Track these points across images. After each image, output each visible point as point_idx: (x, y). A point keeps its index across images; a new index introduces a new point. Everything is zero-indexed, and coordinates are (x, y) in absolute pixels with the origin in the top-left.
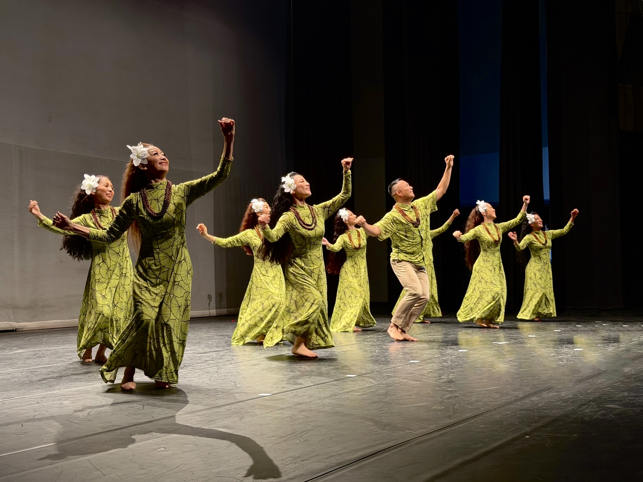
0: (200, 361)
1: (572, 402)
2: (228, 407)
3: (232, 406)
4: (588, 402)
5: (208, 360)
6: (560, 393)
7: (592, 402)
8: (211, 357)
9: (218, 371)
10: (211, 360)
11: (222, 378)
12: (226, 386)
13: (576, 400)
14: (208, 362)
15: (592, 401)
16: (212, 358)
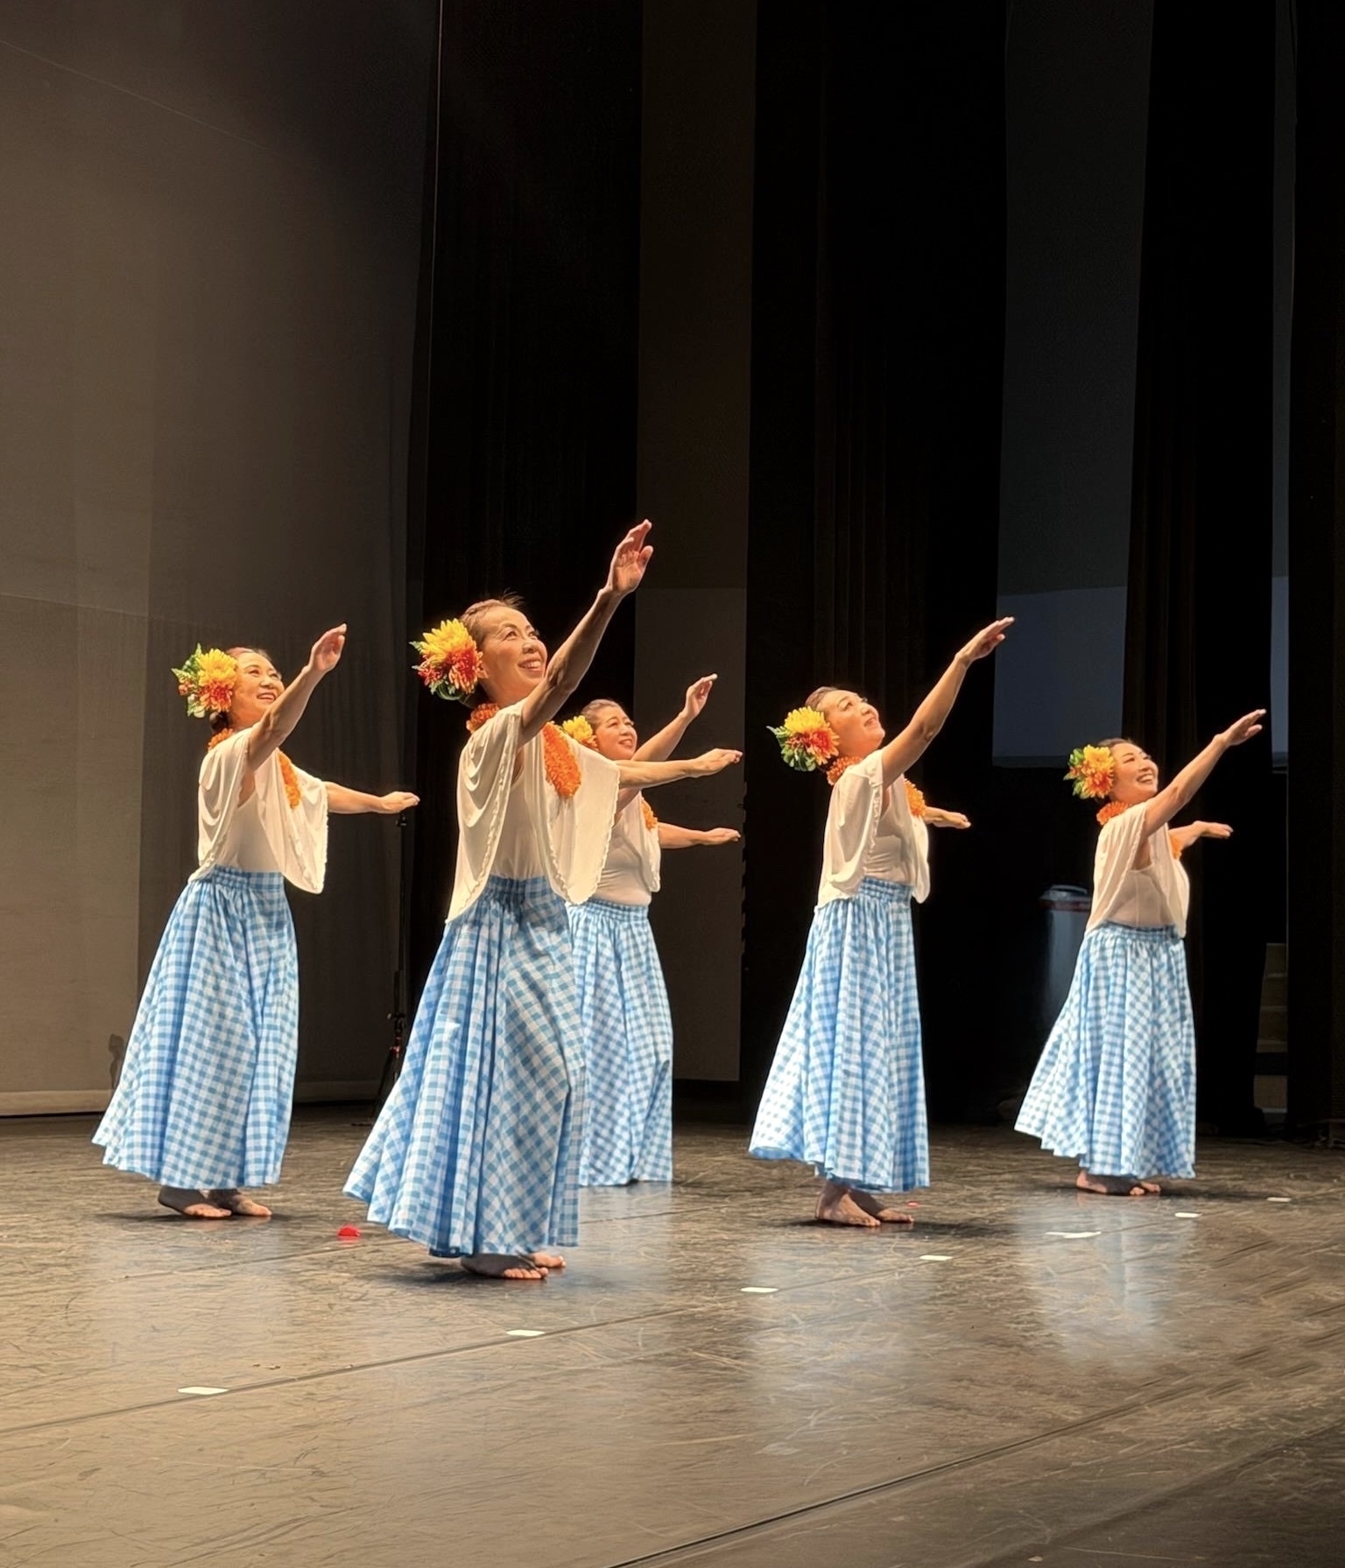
0: (20, 1268)
1: (1232, 1446)
2: (56, 1432)
3: (72, 1429)
4: (1288, 1447)
5: (46, 1266)
6: (1204, 1412)
7: (1299, 1445)
8: (63, 1253)
9: (73, 1303)
10: (61, 1265)
11: (73, 1329)
12: (76, 1356)
13: (1251, 1436)
14: (51, 1269)
15: (1300, 1442)
16: (67, 1258)
